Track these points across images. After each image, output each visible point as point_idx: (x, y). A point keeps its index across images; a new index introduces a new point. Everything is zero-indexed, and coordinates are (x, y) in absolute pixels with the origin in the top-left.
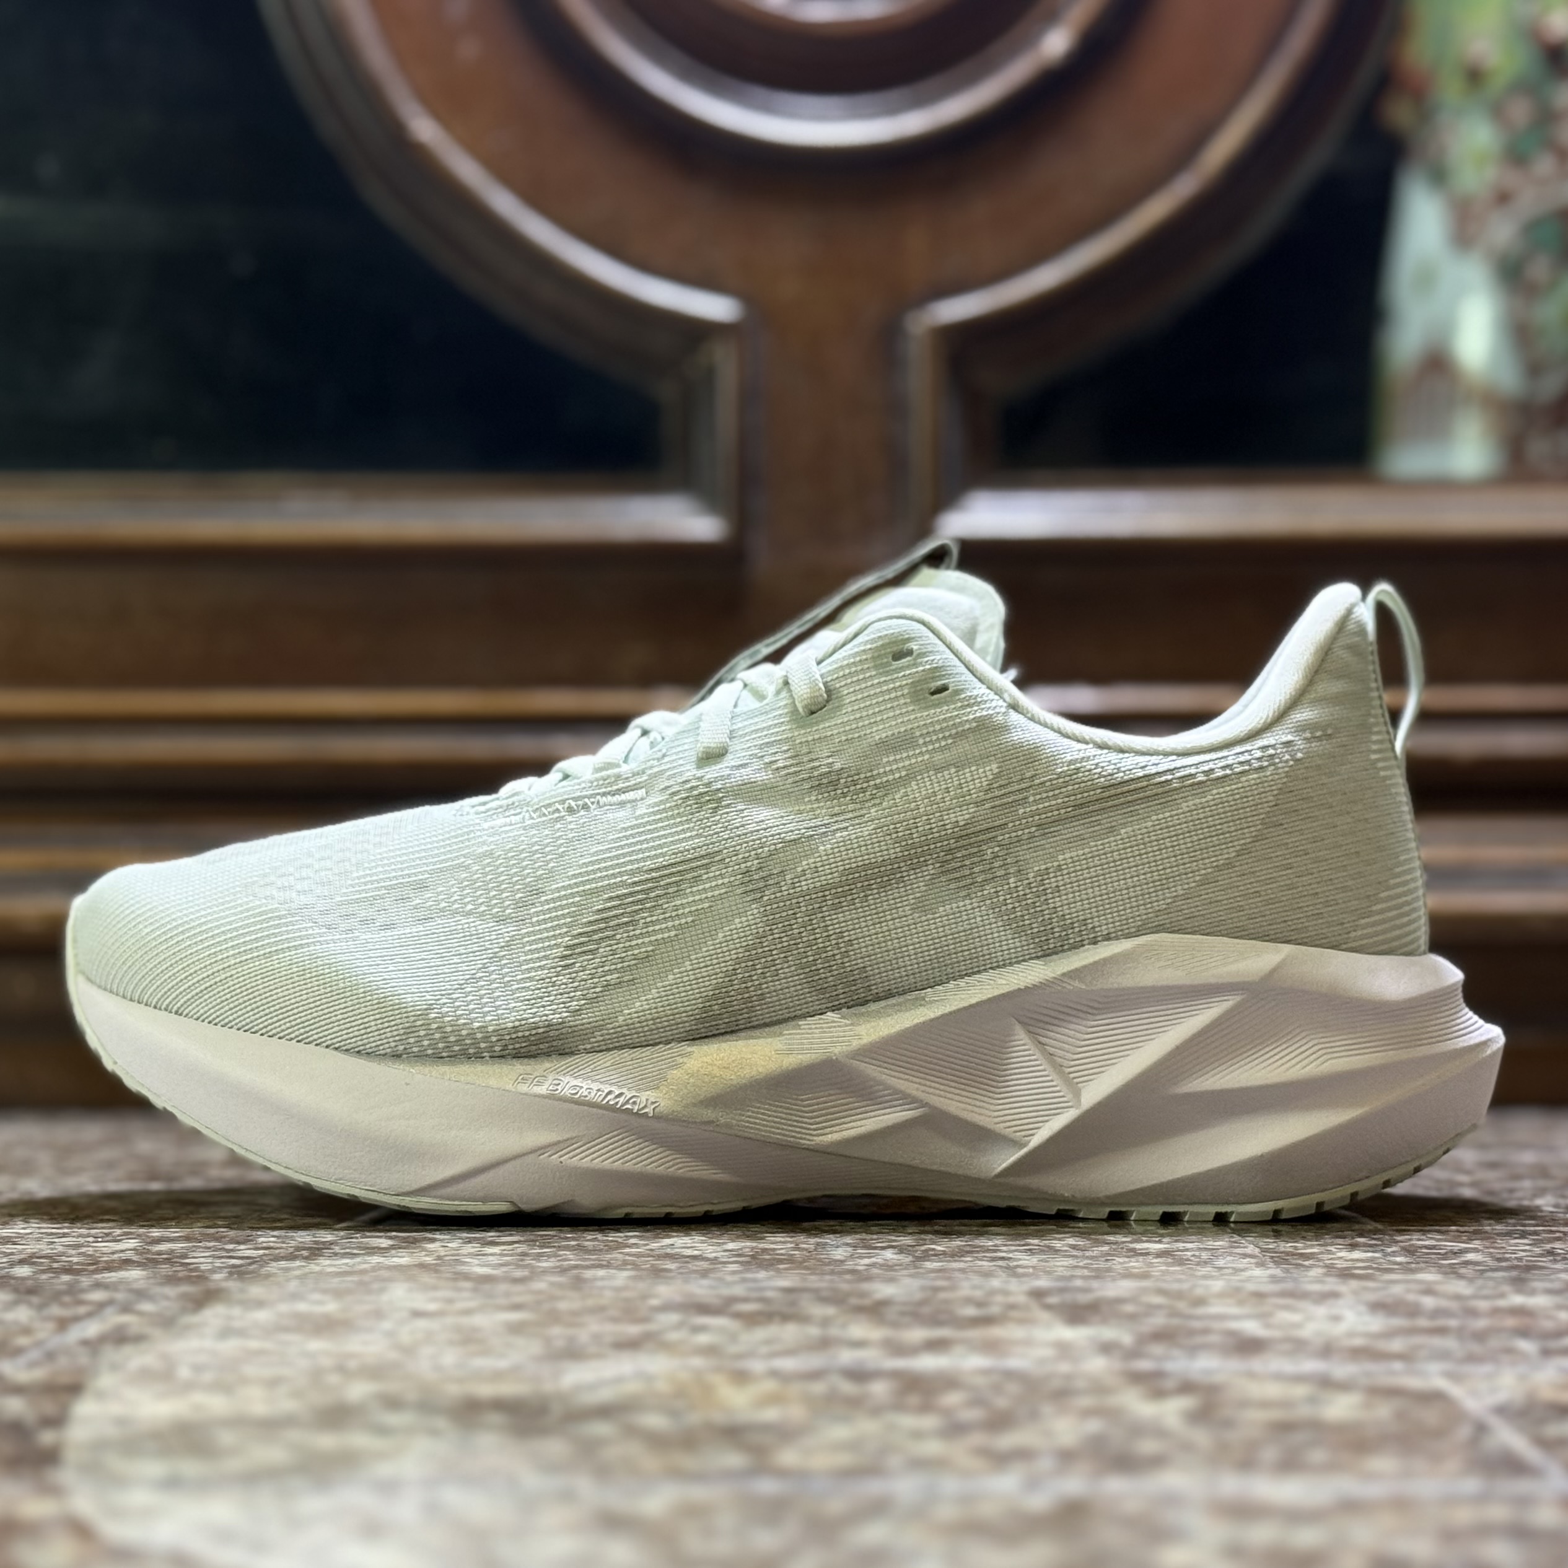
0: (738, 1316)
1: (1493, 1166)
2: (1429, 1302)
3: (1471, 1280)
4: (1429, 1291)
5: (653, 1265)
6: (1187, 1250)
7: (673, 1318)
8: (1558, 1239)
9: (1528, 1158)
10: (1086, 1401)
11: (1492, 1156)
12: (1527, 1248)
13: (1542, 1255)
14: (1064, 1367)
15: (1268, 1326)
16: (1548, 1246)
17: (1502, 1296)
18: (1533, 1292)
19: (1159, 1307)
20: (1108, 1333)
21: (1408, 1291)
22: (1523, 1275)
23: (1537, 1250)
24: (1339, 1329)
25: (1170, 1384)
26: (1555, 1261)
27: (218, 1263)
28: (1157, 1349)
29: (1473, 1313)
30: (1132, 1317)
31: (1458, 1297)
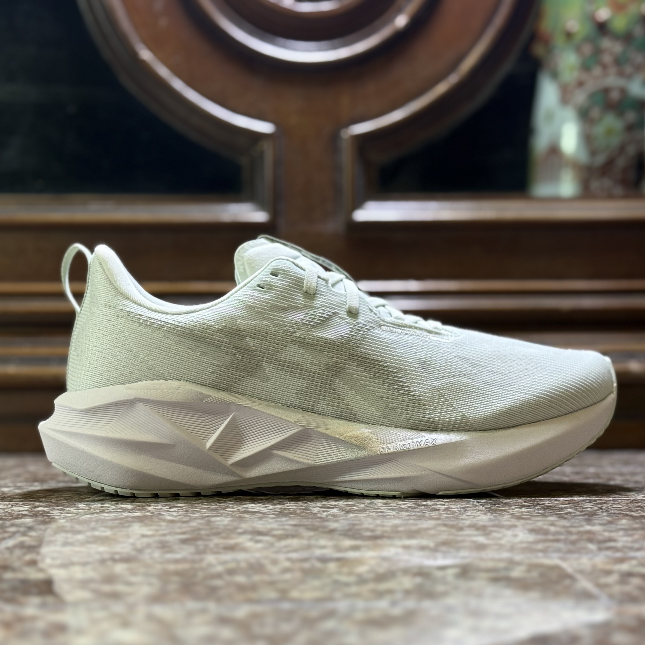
0: (274, 536)
1: (578, 473)
2: (552, 529)
3: (569, 520)
4: (552, 524)
5: (239, 515)
6: (455, 508)
8: (604, 503)
11: (577, 469)
12: (592, 507)
13: (597, 510)
15: (488, 539)
16: (600, 506)
17: (582, 526)
18: (594, 525)
19: (444, 531)
21: (544, 524)
22: (590, 518)
23: (596, 507)
24: (518, 539)
26: (603, 512)
29: (570, 533)
30: (434, 536)
31: (564, 527)
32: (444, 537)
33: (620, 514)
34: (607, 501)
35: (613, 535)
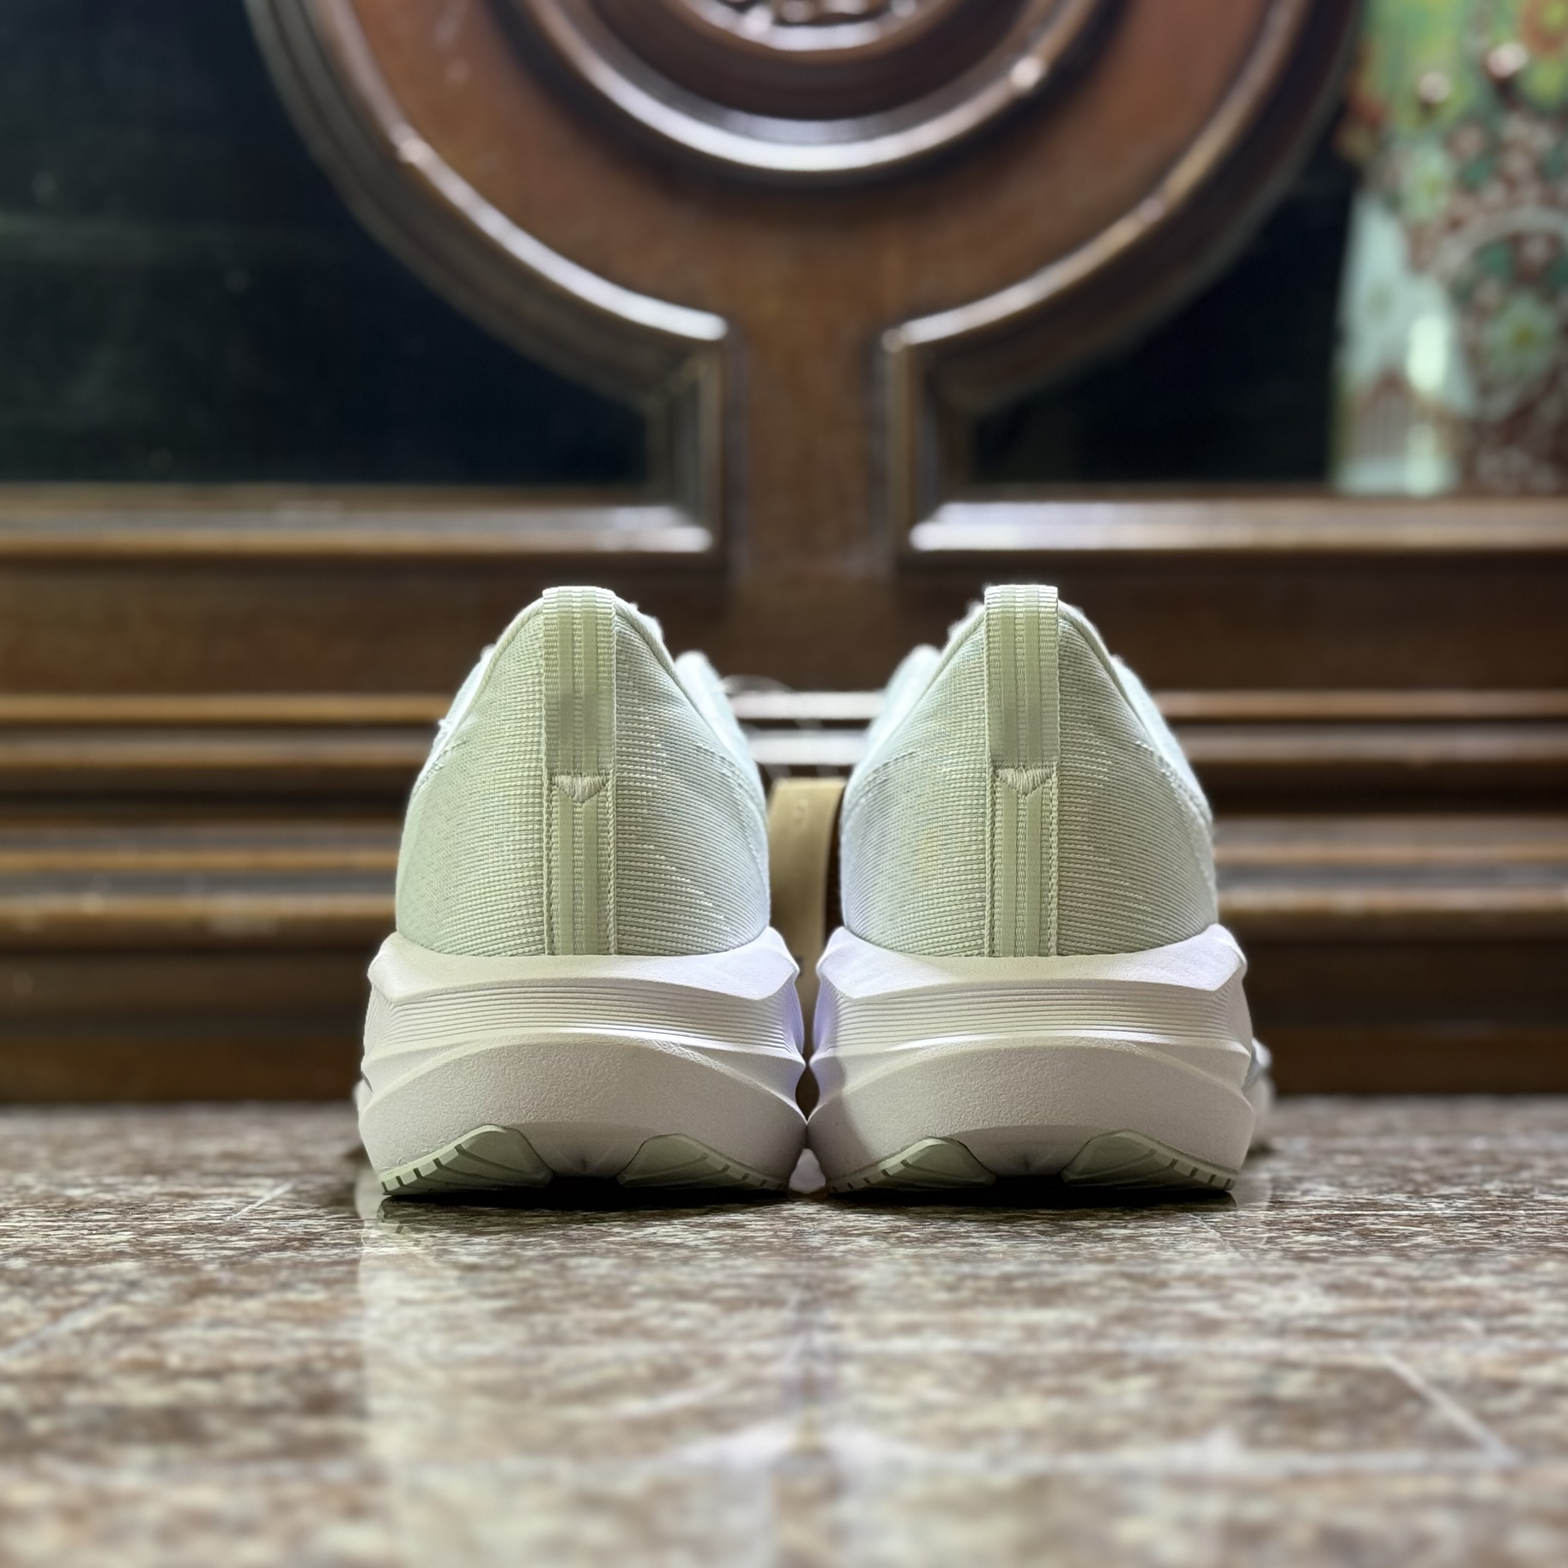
0: (716, 1301)
1: (1445, 1152)
2: (1380, 1283)
3: (1420, 1262)
4: (1380, 1273)
5: (635, 1253)
6: (1151, 1235)
7: (654, 1304)
8: (1505, 1222)
9: (1479, 1144)
10: (1050, 1381)
11: (1444, 1143)
12: (1475, 1231)
13: (1489, 1238)
14: (1030, 1349)
15: (1226, 1307)
16: (1495, 1229)
17: (1450, 1277)
18: (1478, 1274)
19: (1122, 1290)
20: (1073, 1315)
21: (1361, 1273)
22: (1471, 1257)
23: (1485, 1233)
24: (1295, 1309)
25: (1130, 1364)
26: (1501, 1243)
27: (210, 1254)
28: (1120, 1331)
29: (1421, 1293)
30: (1099, 1300)
31: (1408, 1279)
32: (1122, 1303)
33: (1540, 1248)
34: (1512, 1217)
35: (1524, 1297)
